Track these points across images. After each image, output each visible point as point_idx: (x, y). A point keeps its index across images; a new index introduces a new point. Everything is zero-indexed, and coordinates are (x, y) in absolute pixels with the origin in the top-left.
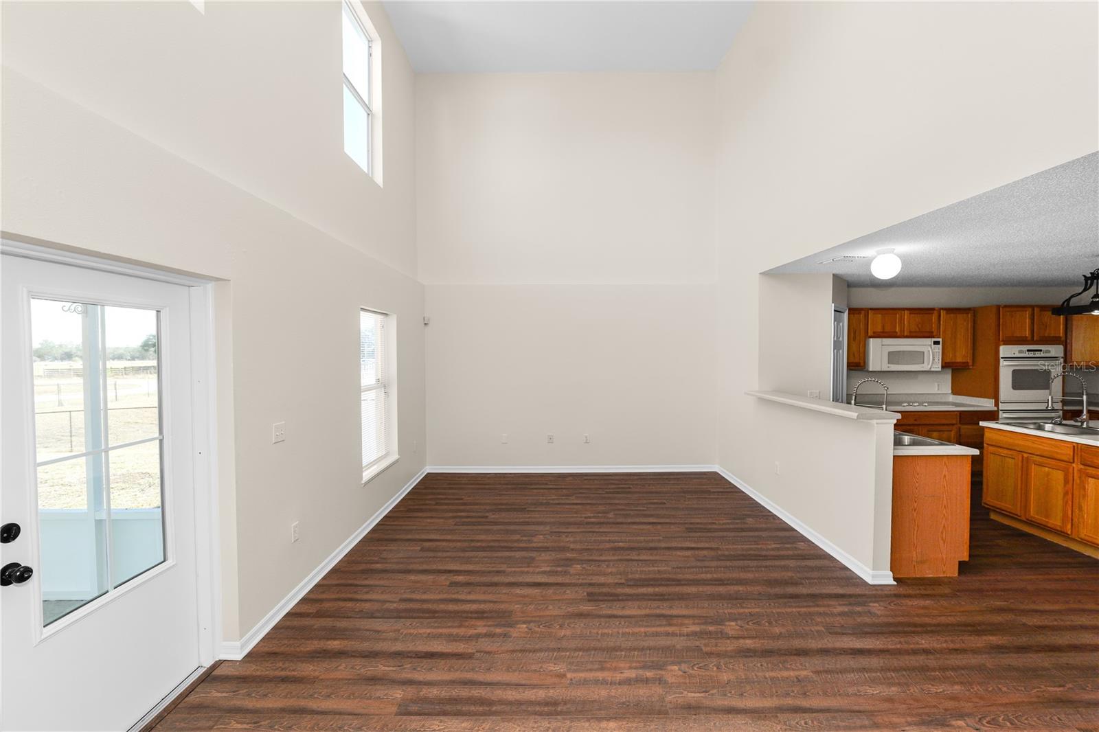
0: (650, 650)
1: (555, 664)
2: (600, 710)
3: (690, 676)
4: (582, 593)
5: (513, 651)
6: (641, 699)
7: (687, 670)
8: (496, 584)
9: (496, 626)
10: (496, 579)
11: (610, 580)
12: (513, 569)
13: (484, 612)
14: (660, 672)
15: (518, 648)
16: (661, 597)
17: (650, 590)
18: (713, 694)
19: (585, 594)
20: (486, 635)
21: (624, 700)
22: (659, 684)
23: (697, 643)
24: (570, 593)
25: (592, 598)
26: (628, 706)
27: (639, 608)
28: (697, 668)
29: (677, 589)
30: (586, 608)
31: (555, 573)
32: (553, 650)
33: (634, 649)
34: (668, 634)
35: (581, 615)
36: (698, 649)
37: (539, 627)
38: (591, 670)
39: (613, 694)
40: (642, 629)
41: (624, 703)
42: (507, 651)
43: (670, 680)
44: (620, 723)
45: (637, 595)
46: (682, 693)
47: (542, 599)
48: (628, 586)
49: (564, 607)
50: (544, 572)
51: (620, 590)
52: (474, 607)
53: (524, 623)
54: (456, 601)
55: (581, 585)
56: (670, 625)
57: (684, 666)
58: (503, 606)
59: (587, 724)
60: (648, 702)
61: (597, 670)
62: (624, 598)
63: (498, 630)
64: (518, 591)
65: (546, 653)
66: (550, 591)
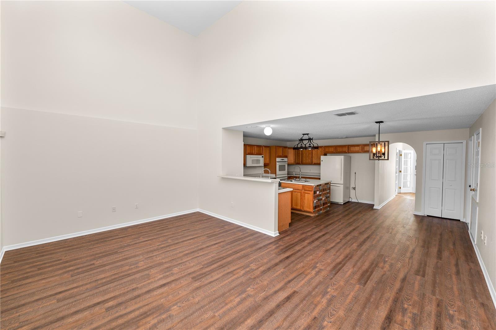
0: (236, 287)
1: (206, 314)
2: (240, 319)
3: (256, 289)
4: (189, 279)
5: (182, 321)
6: (249, 306)
7: (253, 287)
8: (139, 296)
9: (160, 315)
10: (136, 293)
11: (196, 268)
12: (142, 284)
13: (145, 313)
14: (246, 293)
15: (182, 318)
16: (222, 266)
17: (215, 266)
18: (267, 290)
19: (191, 279)
20: (159, 323)
21: (245, 310)
22: (250, 297)
23: (248, 277)
24: (184, 282)
25: (195, 279)
26: (247, 311)
27: (218, 274)
28: (256, 284)
29: (225, 261)
30: (197, 284)
31: (167, 276)
32: (200, 309)
33: (231, 290)
34: (236, 279)
35: (198, 288)
36: (250, 278)
37: (183, 303)
38: (223, 307)
39: (239, 310)
40: (227, 281)
41: (245, 311)
42: (178, 323)
43: (252, 293)
44: (251, 319)
45: (213, 269)
46: (259, 296)
47: (172, 291)
48: (206, 267)
49: (187, 289)
50: (161, 279)
51: (204, 271)
52: (137, 313)
53: (174, 305)
54: (121, 316)
55: (185, 276)
56: (234, 275)
57: (251, 286)
58: (154, 304)
59: (241, 327)
60: (252, 305)
61: (225, 306)
62: (209, 273)
63: (164, 316)
64: (155, 293)
65: (198, 312)
66: (173, 285)
